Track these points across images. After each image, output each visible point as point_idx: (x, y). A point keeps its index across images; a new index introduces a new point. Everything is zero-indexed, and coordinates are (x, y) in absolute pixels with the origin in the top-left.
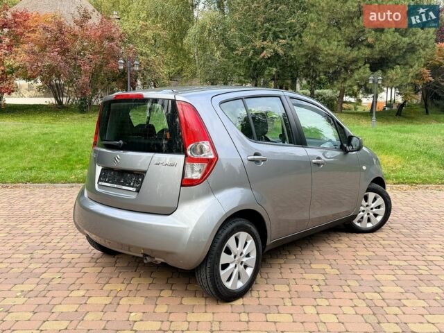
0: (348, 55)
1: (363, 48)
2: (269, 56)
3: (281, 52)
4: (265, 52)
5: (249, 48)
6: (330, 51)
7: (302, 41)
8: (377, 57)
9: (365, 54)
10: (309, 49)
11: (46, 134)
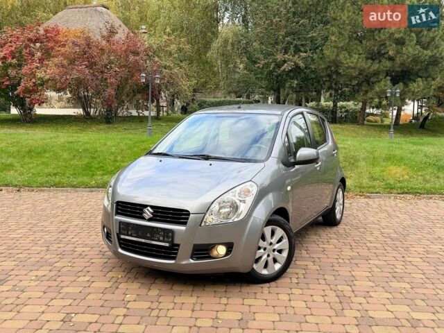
0: (369, 68)
1: (384, 60)
2: (290, 68)
3: (302, 65)
4: (286, 64)
5: (271, 61)
6: (350, 64)
7: (323, 54)
8: (398, 69)
9: (386, 67)
10: (330, 62)
11: (71, 142)
